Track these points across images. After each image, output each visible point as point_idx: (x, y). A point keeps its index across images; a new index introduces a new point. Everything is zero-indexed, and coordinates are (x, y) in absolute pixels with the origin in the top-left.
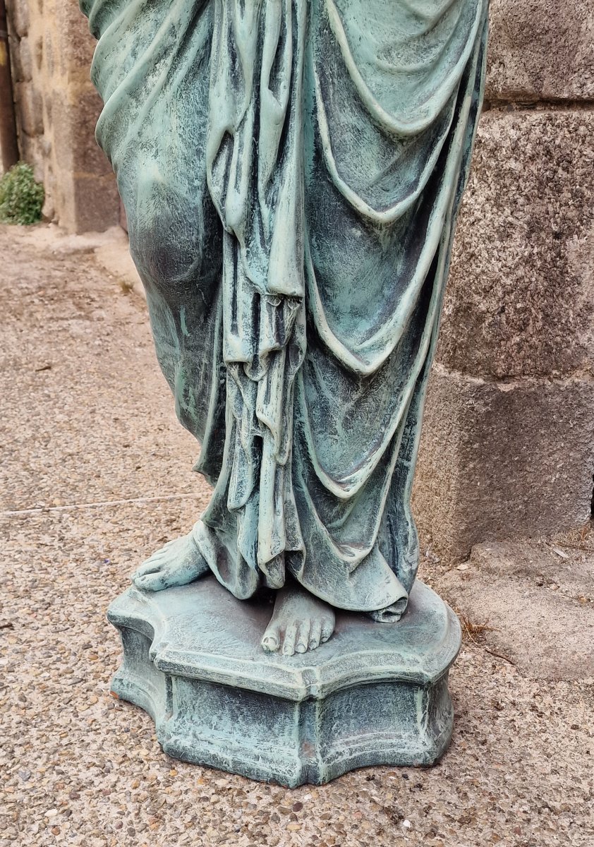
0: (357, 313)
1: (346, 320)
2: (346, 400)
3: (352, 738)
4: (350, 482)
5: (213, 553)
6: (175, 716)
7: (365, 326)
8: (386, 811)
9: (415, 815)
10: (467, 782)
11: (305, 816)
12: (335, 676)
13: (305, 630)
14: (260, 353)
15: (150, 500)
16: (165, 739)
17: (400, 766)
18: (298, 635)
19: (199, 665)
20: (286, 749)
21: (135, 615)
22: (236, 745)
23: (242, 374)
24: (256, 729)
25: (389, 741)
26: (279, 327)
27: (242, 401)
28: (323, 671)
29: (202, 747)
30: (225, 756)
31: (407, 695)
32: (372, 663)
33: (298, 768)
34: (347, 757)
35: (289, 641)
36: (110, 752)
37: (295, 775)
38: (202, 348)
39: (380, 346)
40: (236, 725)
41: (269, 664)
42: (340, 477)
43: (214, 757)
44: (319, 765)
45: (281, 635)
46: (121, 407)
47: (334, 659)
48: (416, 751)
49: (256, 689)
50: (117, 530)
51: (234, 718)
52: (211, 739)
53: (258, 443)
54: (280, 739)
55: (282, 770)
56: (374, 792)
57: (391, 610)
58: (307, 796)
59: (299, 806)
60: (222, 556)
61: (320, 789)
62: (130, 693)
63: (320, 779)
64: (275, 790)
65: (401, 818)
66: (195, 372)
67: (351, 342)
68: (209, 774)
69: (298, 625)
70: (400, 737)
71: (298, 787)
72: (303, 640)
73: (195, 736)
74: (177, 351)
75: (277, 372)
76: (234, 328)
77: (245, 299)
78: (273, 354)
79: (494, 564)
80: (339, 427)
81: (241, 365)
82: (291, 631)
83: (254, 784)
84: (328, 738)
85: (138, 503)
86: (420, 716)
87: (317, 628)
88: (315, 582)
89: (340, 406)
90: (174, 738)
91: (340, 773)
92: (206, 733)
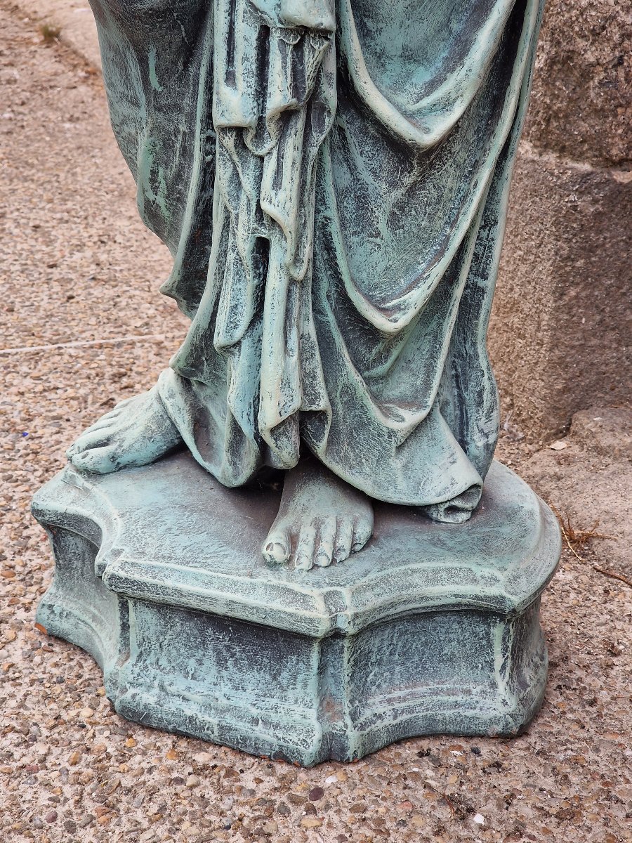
0: (411, 56)
1: (395, 67)
2: (393, 185)
3: (396, 694)
4: (398, 308)
5: (187, 417)
6: (132, 660)
7: (423, 75)
8: (448, 800)
9: (491, 806)
10: (567, 760)
11: (327, 807)
12: (372, 600)
13: (328, 532)
14: (268, 114)
15: (87, 344)
16: (117, 693)
17: (469, 736)
18: (318, 540)
19: (169, 583)
20: (299, 709)
21: (74, 509)
22: (223, 702)
23: (241, 145)
24: (254, 679)
25: (452, 699)
26: (297, 75)
27: (239, 186)
28: (356, 593)
29: (173, 705)
30: (207, 718)
31: (481, 629)
32: (429, 581)
33: (317, 735)
34: (389, 721)
35: (305, 549)
36: (35, 711)
37: (312, 748)
39: (446, 105)
40: (224, 673)
41: (275, 582)
42: (384, 300)
43: (191, 719)
44: (348, 733)
45: (293, 540)
46: (43, 209)
47: (372, 576)
48: (492, 714)
49: (255, 618)
50: (40, 388)
51: (221, 663)
52: (186, 694)
53: (262, 247)
54: (291, 694)
55: (293, 739)
56: (430, 773)
57: (457, 503)
58: (329, 779)
59: (317, 793)
60: (201, 422)
61: (349, 768)
62: (63, 626)
63: (349, 754)
64: (282, 769)
65: (471, 811)
66: (168, 145)
67: (402, 99)
68: (183, 745)
69: (318, 524)
70: (468, 692)
71: (317, 765)
72: (326, 547)
73: (162, 688)
74: (143, 113)
75: (293, 142)
76: (230, 77)
77: (247, 34)
78: (286, 116)
79: (606, 440)
80: (382, 226)
81: (239, 131)
82: (307, 533)
83: (249, 761)
84: (361, 694)
85: (70, 349)
86: (499, 661)
87: (346, 530)
88: (345, 460)
89: (384, 196)
90: (132, 691)
91: (379, 745)
92: (179, 684)
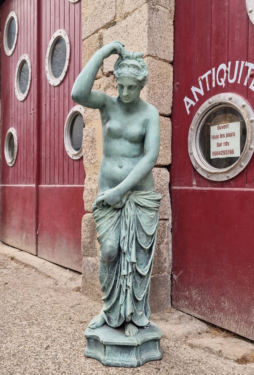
0: (141, 264)
1: (140, 266)
2: (140, 281)
3: (145, 355)
4: (140, 297)
5: (107, 318)
6: (107, 355)
7: (143, 266)
8: (156, 368)
9: (162, 368)
10: (169, 361)
11: (141, 372)
12: (142, 340)
13: (133, 331)
14: (129, 273)
16: (105, 362)
17: (155, 360)
18: (133, 332)
19: (113, 341)
20: (133, 358)
21: (92, 335)
22: (122, 360)
23: (125, 277)
24: (126, 355)
25: (152, 355)
26: (132, 268)
27: (124, 282)
28: (140, 338)
29: (114, 362)
30: (120, 363)
31: (155, 343)
32: (148, 336)
33: (136, 362)
34: (145, 359)
35: (131, 333)
36: (92, 367)
37: (136, 364)
38: (112, 273)
39: (146, 270)
40: (121, 355)
41: (129, 339)
42: (138, 296)
43: (117, 363)
44: (140, 361)
45: (130, 332)
47: (141, 336)
48: (158, 356)
49: (127, 345)
50: (58, 322)
51: (121, 353)
52: (116, 360)
53: (126, 290)
54: (132, 356)
55: (133, 363)
56: (152, 366)
57: (147, 325)
58: (139, 369)
59: (138, 371)
60: (109, 318)
61: (141, 367)
62: (90, 355)
63: (141, 364)
64: (132, 368)
65: (160, 369)
66: (109, 278)
67: (141, 270)
68: (116, 368)
69: (132, 330)
70: (154, 353)
71: (137, 367)
72: (134, 333)
73: (112, 359)
74: (107, 274)
75: (131, 276)
76: (124, 269)
77: (126, 263)
78: (131, 273)
79: (155, 318)
80: (138, 286)
81: (125, 276)
82: (131, 331)
83: (127, 368)
84: (141, 355)
86: (158, 348)
87: (136, 330)
89: (139, 282)
90: (107, 361)
91: (144, 363)
92: (114, 358)
